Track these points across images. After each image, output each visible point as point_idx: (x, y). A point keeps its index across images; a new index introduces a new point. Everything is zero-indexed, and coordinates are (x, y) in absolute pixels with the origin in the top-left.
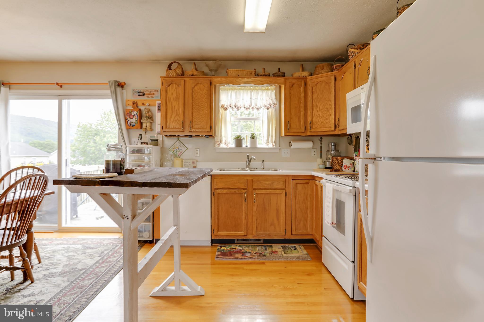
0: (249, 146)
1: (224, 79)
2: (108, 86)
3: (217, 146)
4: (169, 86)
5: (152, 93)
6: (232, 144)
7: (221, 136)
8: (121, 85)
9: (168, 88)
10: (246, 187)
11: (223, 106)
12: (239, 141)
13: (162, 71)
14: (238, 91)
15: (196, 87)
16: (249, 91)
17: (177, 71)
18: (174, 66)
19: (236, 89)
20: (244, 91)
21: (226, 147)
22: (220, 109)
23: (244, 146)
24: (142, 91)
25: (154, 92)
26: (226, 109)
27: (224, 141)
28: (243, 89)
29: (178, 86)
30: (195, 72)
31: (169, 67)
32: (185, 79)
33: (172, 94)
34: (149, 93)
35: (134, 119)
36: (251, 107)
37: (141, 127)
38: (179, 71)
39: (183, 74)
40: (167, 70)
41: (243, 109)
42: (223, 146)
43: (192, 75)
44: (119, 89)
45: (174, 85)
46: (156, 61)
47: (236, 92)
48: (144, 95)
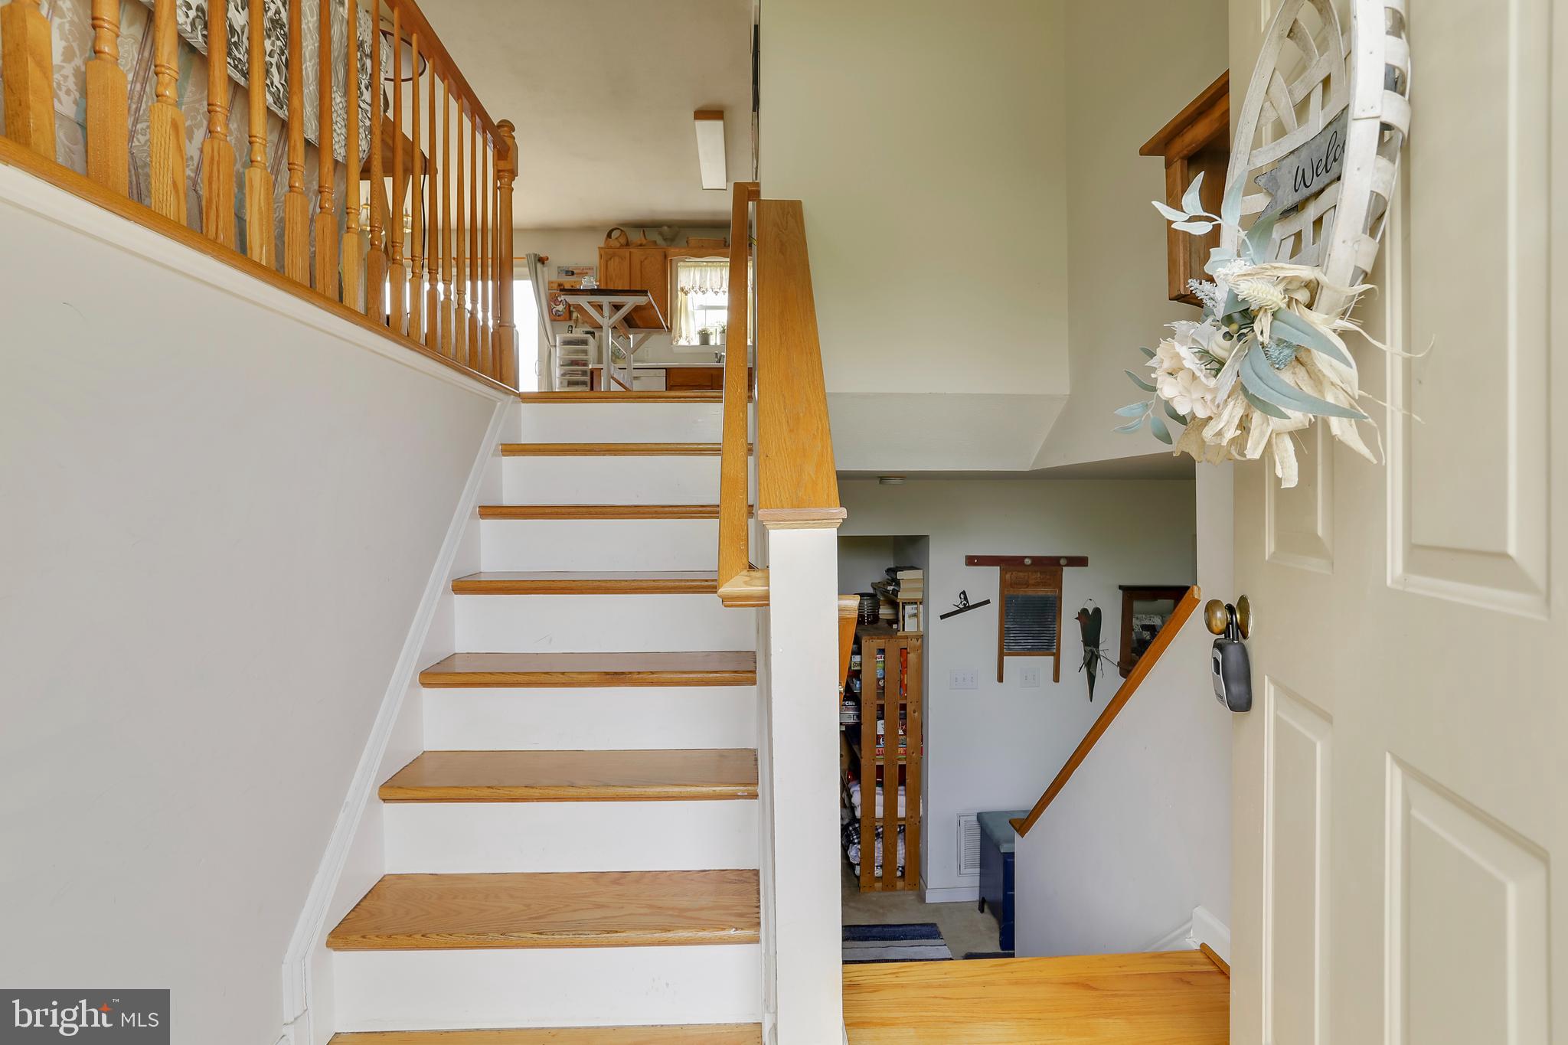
0: (719, 344)
1: (683, 251)
2: (525, 261)
3: (674, 343)
4: (610, 259)
5: (585, 271)
6: (696, 341)
7: (680, 328)
8: (542, 260)
9: (609, 262)
10: (710, 384)
11: (682, 290)
12: (705, 337)
13: (600, 240)
14: (703, 269)
15: (646, 261)
16: (718, 269)
17: (620, 240)
18: (615, 234)
19: (701, 266)
20: (712, 268)
21: (687, 344)
22: (679, 293)
23: (712, 343)
24: (570, 269)
25: (588, 271)
26: (686, 293)
27: (684, 335)
28: (710, 266)
29: (622, 259)
30: (644, 242)
31: (609, 235)
32: (632, 250)
33: (614, 269)
34: (580, 271)
35: (561, 305)
36: (722, 290)
37: (570, 319)
38: (623, 241)
39: (628, 244)
40: (607, 239)
41: (710, 293)
42: (682, 342)
43: (641, 245)
44: (539, 265)
45: (617, 259)
46: (588, 229)
47: (701, 270)
48: (573, 273)
